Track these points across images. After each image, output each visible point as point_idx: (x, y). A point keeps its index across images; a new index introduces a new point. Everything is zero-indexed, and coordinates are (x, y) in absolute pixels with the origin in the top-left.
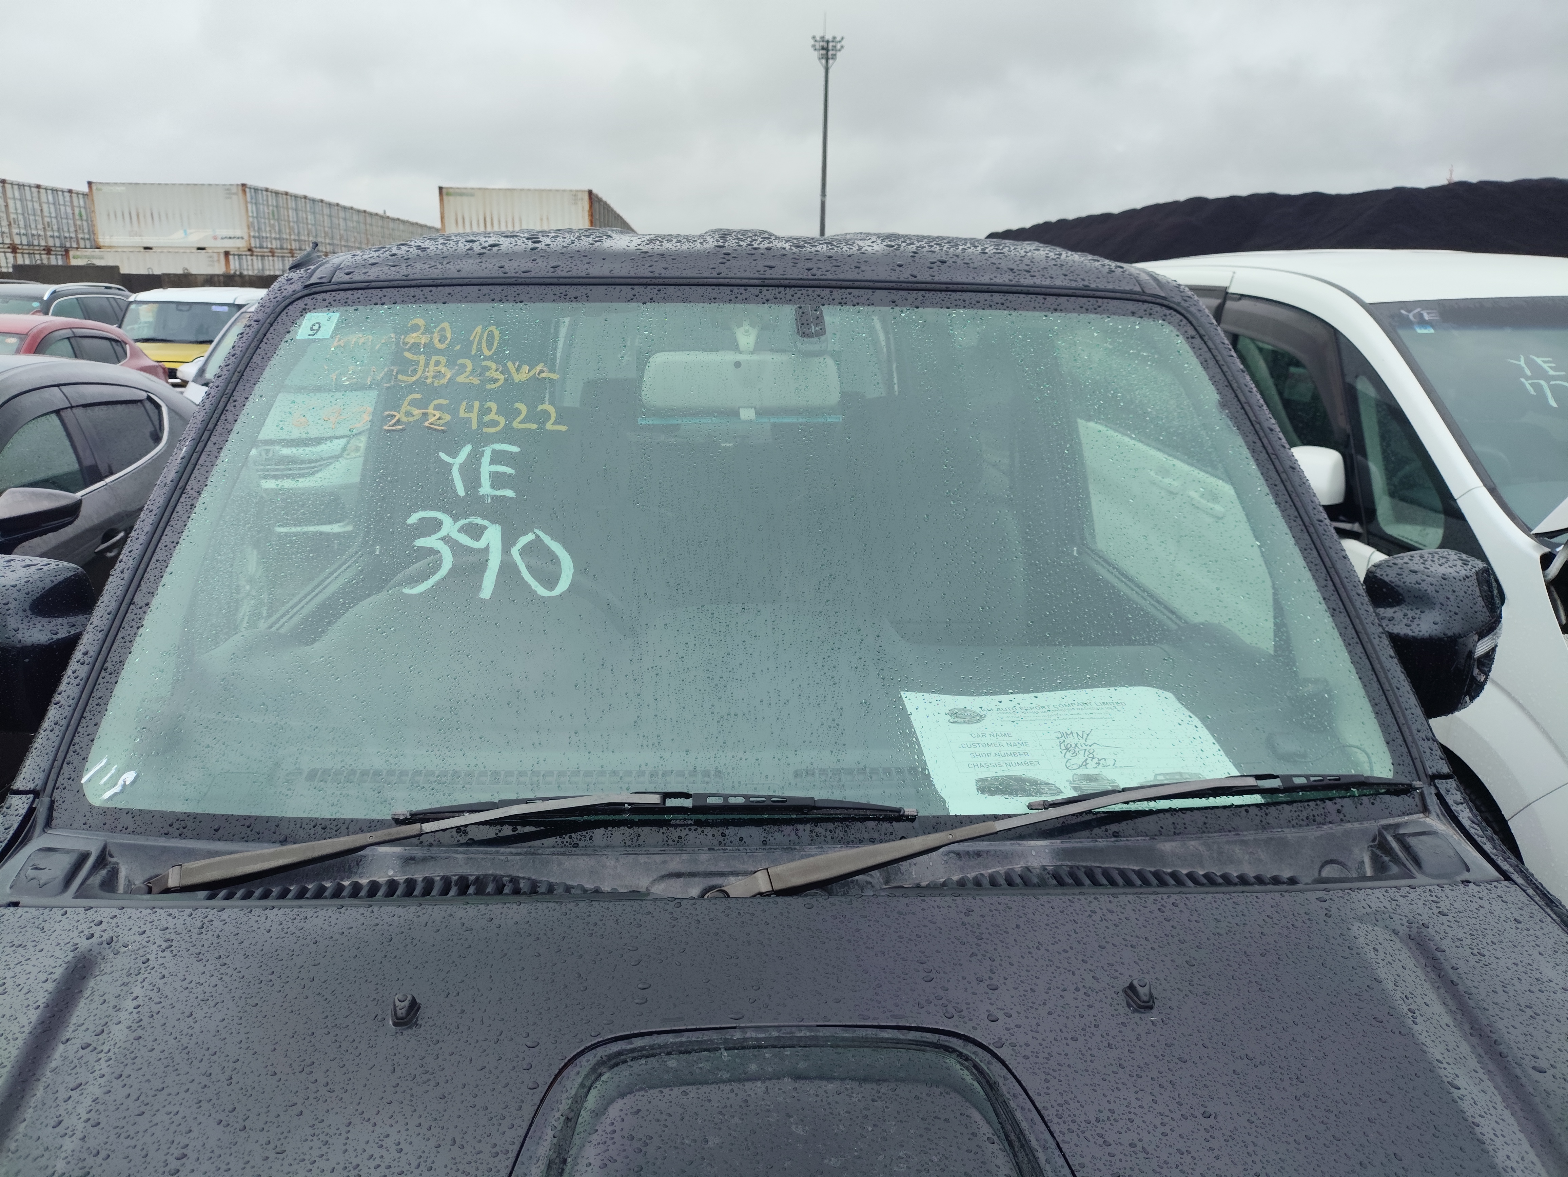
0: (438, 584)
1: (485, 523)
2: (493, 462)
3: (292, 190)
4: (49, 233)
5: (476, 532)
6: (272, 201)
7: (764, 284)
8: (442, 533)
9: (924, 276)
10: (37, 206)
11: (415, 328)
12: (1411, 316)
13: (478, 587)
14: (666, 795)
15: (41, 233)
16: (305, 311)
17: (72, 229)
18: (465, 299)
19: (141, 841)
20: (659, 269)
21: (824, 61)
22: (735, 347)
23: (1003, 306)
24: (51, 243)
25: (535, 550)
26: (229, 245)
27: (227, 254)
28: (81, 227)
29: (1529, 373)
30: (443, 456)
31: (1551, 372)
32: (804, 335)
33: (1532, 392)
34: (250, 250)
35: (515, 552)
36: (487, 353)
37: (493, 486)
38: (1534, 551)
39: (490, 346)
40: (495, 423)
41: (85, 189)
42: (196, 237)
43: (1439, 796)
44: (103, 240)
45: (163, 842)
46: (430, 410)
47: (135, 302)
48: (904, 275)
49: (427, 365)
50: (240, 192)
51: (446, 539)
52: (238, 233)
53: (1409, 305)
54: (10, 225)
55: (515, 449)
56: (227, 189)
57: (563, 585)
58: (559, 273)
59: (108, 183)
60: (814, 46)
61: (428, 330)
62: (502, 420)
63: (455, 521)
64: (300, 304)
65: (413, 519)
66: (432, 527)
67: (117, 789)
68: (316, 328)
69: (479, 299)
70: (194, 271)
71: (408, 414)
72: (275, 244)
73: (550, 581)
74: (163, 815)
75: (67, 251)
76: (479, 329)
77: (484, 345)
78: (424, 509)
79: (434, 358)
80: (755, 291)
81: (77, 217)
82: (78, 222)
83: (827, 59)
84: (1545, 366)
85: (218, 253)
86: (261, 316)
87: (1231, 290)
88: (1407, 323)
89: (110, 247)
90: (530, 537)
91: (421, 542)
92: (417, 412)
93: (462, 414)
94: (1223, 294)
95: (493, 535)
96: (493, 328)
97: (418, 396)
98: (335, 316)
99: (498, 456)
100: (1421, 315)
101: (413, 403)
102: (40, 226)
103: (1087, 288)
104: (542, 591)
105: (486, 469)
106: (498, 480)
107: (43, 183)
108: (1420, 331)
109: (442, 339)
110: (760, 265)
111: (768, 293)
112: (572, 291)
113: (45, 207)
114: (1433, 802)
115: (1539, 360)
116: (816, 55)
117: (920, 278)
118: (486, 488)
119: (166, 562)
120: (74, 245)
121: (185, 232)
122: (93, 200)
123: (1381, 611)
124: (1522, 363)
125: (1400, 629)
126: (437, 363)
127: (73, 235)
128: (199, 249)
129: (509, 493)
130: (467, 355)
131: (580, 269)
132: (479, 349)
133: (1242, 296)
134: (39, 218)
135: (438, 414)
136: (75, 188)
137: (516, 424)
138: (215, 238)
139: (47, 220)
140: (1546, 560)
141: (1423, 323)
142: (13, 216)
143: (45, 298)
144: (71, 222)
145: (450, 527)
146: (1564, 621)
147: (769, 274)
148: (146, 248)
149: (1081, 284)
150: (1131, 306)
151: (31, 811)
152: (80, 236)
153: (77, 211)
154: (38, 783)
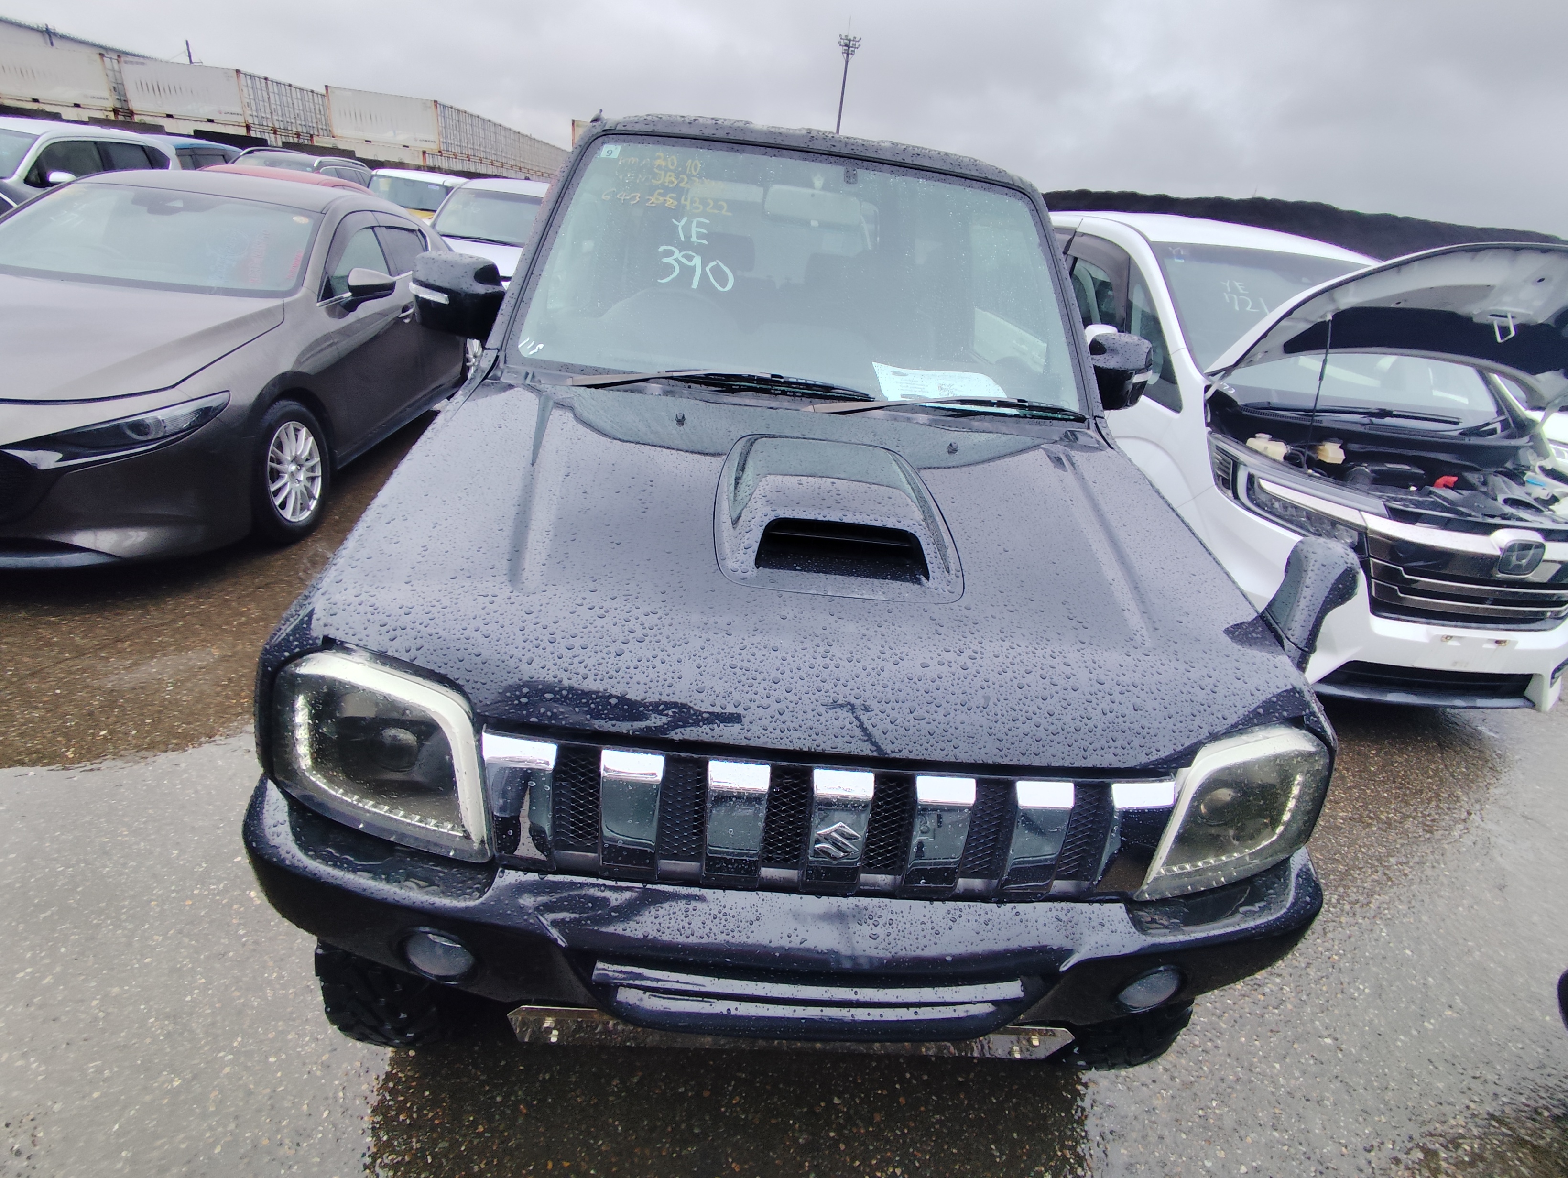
0: (673, 279)
1: (694, 254)
2: (697, 227)
3: (468, 110)
4: (299, 122)
5: (689, 258)
6: (455, 116)
7: (830, 154)
8: (674, 257)
9: (908, 160)
10: (289, 100)
11: (659, 158)
12: (1174, 252)
13: (691, 284)
14: (773, 376)
15: (293, 121)
16: (603, 143)
17: (314, 121)
18: (684, 145)
19: (549, 372)
20: (779, 141)
21: (845, 55)
22: (811, 185)
23: (944, 181)
24: (300, 130)
25: (716, 271)
26: (427, 147)
27: (424, 153)
28: (320, 120)
29: (1229, 290)
30: (674, 221)
31: (1242, 291)
32: (847, 182)
33: (1228, 300)
34: (440, 152)
35: (707, 269)
36: (695, 173)
37: (697, 237)
38: (1200, 381)
39: (695, 170)
40: (698, 208)
41: (323, 91)
42: (403, 137)
43: (1096, 424)
44: (337, 131)
45: (559, 373)
46: (668, 198)
47: (376, 175)
48: (899, 159)
49: (665, 176)
50: (433, 106)
51: (677, 260)
52: (432, 138)
53: (1174, 245)
54: (271, 113)
55: (708, 222)
56: (424, 103)
57: (729, 286)
58: (730, 137)
59: (340, 88)
60: (840, 42)
61: (665, 159)
62: (701, 207)
63: (680, 252)
64: (601, 139)
65: (661, 249)
66: (669, 254)
67: (536, 350)
68: (610, 153)
69: (691, 146)
70: (406, 161)
71: (657, 199)
72: (458, 150)
73: (724, 284)
74: (558, 363)
75: (311, 136)
76: (690, 161)
77: (693, 169)
78: (667, 245)
79: (669, 173)
80: (826, 157)
81: (318, 112)
82: (319, 116)
83: (848, 54)
84: (1239, 287)
85: (418, 151)
86: (582, 143)
87: (1078, 230)
88: (1170, 255)
89: (342, 137)
90: (714, 263)
91: (665, 260)
92: (661, 199)
93: (683, 201)
94: (1075, 233)
95: (697, 261)
96: (697, 161)
97: (662, 191)
98: (619, 147)
99: (699, 225)
100: (1179, 251)
101: (659, 194)
102: (292, 116)
103: (986, 178)
104: (720, 288)
105: (694, 230)
106: (700, 236)
107: (294, 83)
108: (1176, 260)
109: (672, 164)
110: (829, 143)
111: (832, 159)
112: (736, 147)
113: (295, 101)
114: (1093, 426)
115: (1237, 284)
116: (841, 49)
117: (906, 161)
118: (694, 239)
119: (547, 257)
120: (316, 133)
121: (394, 132)
122: (329, 100)
123: (1094, 356)
124: (1228, 284)
125: (1100, 364)
126: (670, 176)
127: (315, 125)
128: (404, 146)
129: (705, 242)
130: (685, 173)
131: (740, 137)
132: (690, 170)
133: (1083, 234)
134: (291, 110)
135: (671, 201)
136: (316, 90)
137: (708, 209)
138: (416, 140)
139: (297, 112)
140: (1207, 388)
141: (1179, 256)
142: (273, 106)
143: (315, 165)
144: (313, 115)
145: (677, 254)
146: (1209, 420)
147: (833, 149)
148: (367, 141)
149: (984, 176)
150: (1006, 190)
151: (497, 357)
152: (320, 126)
153: (317, 107)
154: (498, 346)
